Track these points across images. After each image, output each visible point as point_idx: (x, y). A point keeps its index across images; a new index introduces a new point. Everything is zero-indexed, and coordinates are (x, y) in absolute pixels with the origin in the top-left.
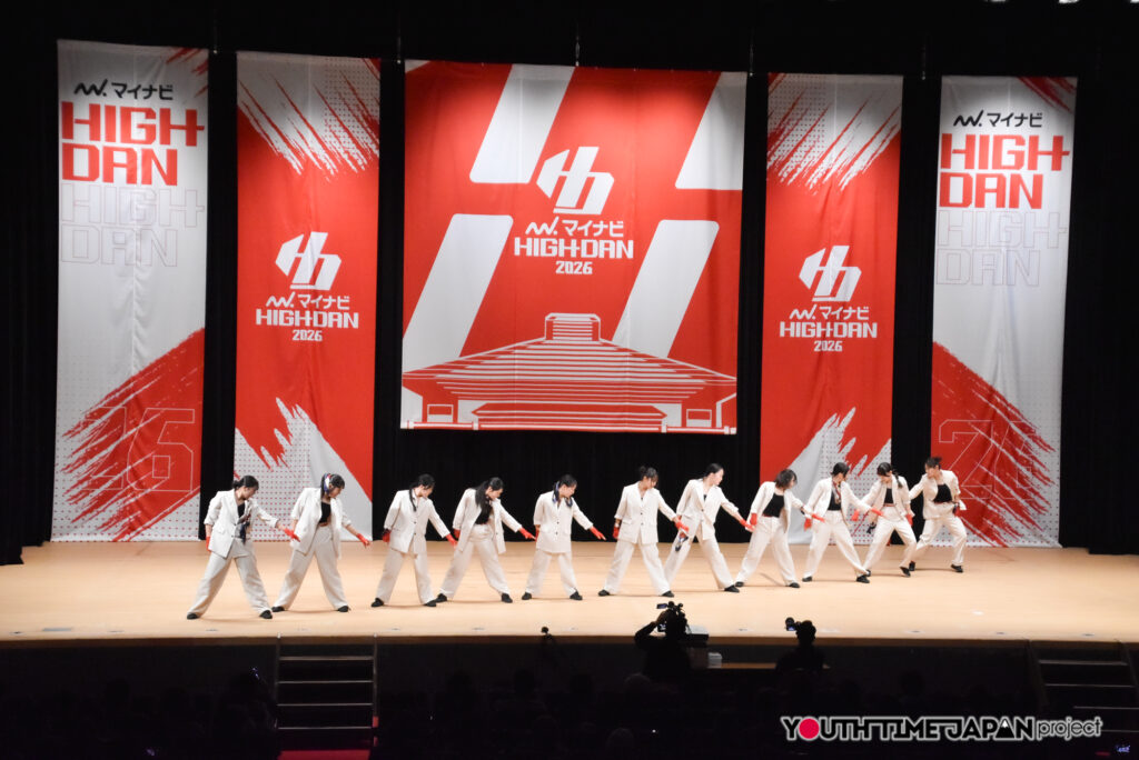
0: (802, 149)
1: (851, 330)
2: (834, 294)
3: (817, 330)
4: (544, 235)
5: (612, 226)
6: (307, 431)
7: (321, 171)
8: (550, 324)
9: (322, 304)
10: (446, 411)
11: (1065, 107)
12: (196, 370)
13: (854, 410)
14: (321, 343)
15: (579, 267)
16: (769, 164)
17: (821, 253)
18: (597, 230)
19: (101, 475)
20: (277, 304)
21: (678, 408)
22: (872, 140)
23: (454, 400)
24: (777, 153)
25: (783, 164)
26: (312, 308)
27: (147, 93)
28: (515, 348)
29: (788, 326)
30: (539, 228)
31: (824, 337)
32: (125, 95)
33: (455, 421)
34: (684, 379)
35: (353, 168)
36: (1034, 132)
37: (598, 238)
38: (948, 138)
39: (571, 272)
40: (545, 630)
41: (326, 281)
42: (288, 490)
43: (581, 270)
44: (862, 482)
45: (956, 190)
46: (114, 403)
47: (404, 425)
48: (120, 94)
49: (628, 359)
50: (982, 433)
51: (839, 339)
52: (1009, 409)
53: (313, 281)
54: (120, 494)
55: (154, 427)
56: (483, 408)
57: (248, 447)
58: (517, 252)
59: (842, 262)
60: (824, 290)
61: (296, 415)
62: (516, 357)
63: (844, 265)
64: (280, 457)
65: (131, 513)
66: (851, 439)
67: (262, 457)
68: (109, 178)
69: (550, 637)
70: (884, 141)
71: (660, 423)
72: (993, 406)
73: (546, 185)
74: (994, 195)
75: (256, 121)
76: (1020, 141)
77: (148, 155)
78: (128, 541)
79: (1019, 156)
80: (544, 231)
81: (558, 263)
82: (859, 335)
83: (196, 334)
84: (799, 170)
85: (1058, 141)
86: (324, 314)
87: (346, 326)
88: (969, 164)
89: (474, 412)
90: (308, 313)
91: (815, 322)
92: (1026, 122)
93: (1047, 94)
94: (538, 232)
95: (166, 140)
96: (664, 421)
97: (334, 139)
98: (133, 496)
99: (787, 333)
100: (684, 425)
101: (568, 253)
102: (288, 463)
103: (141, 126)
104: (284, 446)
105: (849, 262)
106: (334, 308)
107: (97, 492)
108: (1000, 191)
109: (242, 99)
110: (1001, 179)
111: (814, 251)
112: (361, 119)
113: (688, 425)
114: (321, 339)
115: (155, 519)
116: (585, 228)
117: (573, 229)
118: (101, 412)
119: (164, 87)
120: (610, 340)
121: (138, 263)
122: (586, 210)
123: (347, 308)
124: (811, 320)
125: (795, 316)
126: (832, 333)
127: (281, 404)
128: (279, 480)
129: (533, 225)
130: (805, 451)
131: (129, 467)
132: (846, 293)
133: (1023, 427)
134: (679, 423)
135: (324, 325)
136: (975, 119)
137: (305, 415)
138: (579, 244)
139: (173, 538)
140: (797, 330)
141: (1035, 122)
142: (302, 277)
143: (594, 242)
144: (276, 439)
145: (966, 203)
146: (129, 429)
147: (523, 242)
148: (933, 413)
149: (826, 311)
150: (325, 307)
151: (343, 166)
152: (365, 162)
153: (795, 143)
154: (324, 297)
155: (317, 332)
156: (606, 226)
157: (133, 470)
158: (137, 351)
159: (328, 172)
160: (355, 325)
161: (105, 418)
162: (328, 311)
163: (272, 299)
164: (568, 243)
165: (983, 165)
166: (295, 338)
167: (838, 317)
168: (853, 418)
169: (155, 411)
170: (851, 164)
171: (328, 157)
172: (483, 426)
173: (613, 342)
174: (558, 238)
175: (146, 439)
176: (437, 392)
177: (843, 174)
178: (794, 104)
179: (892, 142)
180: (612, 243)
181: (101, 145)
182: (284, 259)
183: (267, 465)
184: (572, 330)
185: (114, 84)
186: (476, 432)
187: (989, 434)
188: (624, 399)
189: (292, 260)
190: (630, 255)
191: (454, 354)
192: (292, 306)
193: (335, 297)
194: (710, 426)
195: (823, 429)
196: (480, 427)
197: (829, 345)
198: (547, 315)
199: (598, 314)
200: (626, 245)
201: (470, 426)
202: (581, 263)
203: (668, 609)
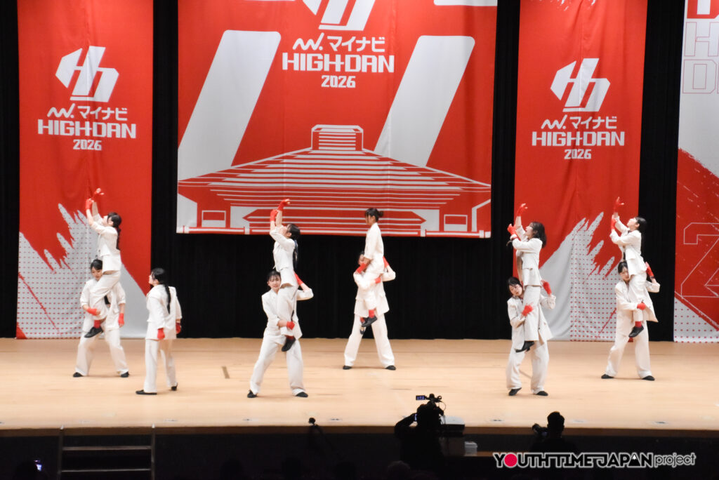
1: (600, 139)
2: (583, 105)
3: (568, 139)
4: (310, 50)
5: (374, 42)
8: (316, 135)
9: (101, 115)
10: (219, 217)
13: (602, 214)
14: (100, 152)
15: (343, 82)
17: (572, 66)
18: (360, 45)
20: (58, 115)
21: (436, 213)
23: (227, 206)
26: (91, 119)
28: (283, 158)
29: (539, 135)
30: (305, 44)
31: (574, 146)
33: (228, 225)
34: (442, 186)
37: (361, 54)
39: (336, 86)
40: (312, 420)
41: (104, 93)
42: (70, 291)
43: (345, 84)
44: (609, 282)
45: (703, 2)
47: (179, 230)
49: (389, 167)
51: (588, 147)
53: (92, 93)
56: (252, 214)
57: (32, 250)
58: (285, 67)
59: (591, 75)
60: (574, 101)
61: (77, 220)
62: (285, 166)
63: (593, 77)
64: (63, 259)
66: (599, 241)
67: (45, 259)
69: (317, 427)
71: (419, 227)
80: (310, 47)
81: (323, 77)
82: (607, 144)
86: (103, 125)
87: (124, 136)
89: (246, 218)
90: (87, 123)
91: (566, 131)
94: (305, 48)
96: (422, 225)
99: (539, 142)
100: (442, 229)
101: (332, 67)
102: (70, 265)
104: (66, 249)
105: (598, 74)
106: (112, 119)
111: (565, 63)
113: (445, 229)
114: (100, 149)
116: (349, 43)
117: (338, 44)
120: (373, 150)
122: (349, 27)
123: (125, 119)
124: (561, 130)
125: (547, 126)
126: (581, 142)
127: (63, 210)
128: (62, 281)
129: (300, 41)
130: (555, 253)
132: (595, 104)
134: (438, 229)
135: (103, 135)
138: (343, 59)
140: (548, 140)
142: (82, 89)
143: (358, 57)
144: (58, 243)
145: (714, 13)
147: (291, 57)
148: (678, 216)
149: (576, 121)
150: (104, 118)
154: (103, 109)
155: (97, 142)
156: (369, 42)
160: (133, 135)
162: (106, 122)
163: (53, 110)
164: (332, 58)
166: (75, 148)
167: (587, 127)
168: (601, 222)
172: (254, 231)
173: (377, 151)
174: (323, 53)
176: (211, 198)
180: (374, 58)
182: (64, 70)
183: (50, 267)
184: (336, 140)
186: (247, 236)
188: (386, 205)
189: (71, 73)
190: (391, 69)
191: (226, 164)
192: (72, 117)
193: (113, 109)
194: (466, 230)
195: (573, 232)
196: (251, 232)
197: (578, 154)
198: (313, 126)
199: (362, 127)
200: (388, 60)
201: (242, 231)
202: (345, 77)
203: (428, 401)
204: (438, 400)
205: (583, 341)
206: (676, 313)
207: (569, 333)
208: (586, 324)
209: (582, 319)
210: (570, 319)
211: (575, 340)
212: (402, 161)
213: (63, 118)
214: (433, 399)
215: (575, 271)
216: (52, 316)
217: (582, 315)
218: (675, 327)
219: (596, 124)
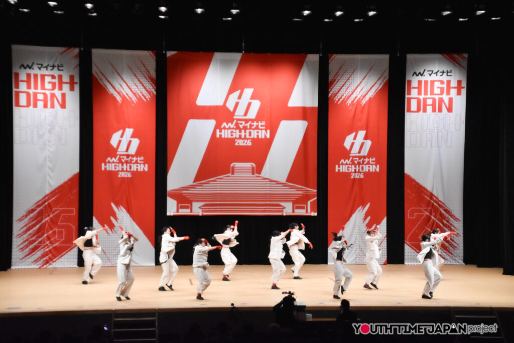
0: (344, 88)
1: (367, 168)
3: (352, 169)
4: (230, 128)
5: (260, 124)
6: (125, 217)
7: (130, 102)
8: (233, 168)
9: (131, 160)
10: (187, 207)
11: (462, 67)
12: (75, 191)
13: (369, 204)
14: (131, 178)
15: (246, 142)
16: (330, 95)
17: (353, 134)
18: (253, 125)
19: (33, 238)
20: (111, 161)
21: (291, 204)
22: (376, 83)
23: (191, 202)
24: (333, 90)
25: (336, 95)
26: (127, 162)
27: (52, 68)
28: (217, 179)
29: (339, 167)
30: (227, 125)
31: (355, 172)
32: (42, 69)
33: (191, 211)
34: (293, 191)
35: (144, 100)
36: (449, 78)
37: (254, 129)
38: (410, 82)
39: (242, 144)
40: (233, 304)
41: (133, 150)
43: (246, 143)
45: (414, 105)
46: (39, 206)
47: (168, 214)
48: (40, 69)
49: (268, 183)
50: (428, 214)
51: (362, 172)
52: (440, 203)
53: (127, 150)
54: (42, 247)
55: (57, 216)
56: (204, 206)
57: (99, 225)
60: (355, 151)
61: (120, 210)
62: (218, 182)
63: (364, 139)
64: (114, 229)
65: (47, 255)
66: (368, 217)
68: (35, 106)
69: (235, 308)
70: (381, 84)
71: (282, 211)
72: (432, 202)
73: (230, 106)
74: (431, 107)
75: (101, 79)
76: (442, 82)
77: (53, 96)
78: (46, 268)
79: (442, 89)
80: (230, 127)
81: (236, 140)
82: (371, 171)
83: (75, 175)
84: (343, 97)
85: (459, 82)
86: (132, 165)
87: (142, 170)
88: (419, 93)
89: (200, 208)
90: (125, 164)
91: (351, 165)
92: (445, 74)
93: (455, 62)
94: (227, 127)
95: (60, 88)
96: (284, 210)
97: (135, 87)
98: (48, 248)
99: (339, 170)
100: (293, 212)
101: (240, 136)
102: (117, 232)
103: (49, 83)
104: (115, 224)
105: (366, 138)
106: (137, 162)
107: (32, 246)
108: (434, 105)
109: (95, 70)
110: (434, 100)
111: (350, 133)
112: (147, 77)
113: (295, 212)
114: (131, 176)
115: (58, 258)
116: (248, 125)
117: (242, 125)
118: (33, 211)
119: (60, 65)
120: (260, 173)
121: (49, 144)
122: (248, 117)
123: (143, 162)
124: (349, 164)
125: (342, 163)
126: (359, 170)
127: (113, 205)
128: (113, 239)
129: (225, 124)
130: (348, 222)
131: (46, 235)
132: (365, 152)
133: (446, 211)
134: (291, 212)
135: (132, 170)
136: (422, 73)
137: (124, 210)
138: (245, 132)
139: (66, 266)
140: (343, 169)
141: (449, 74)
142: (122, 149)
143: (252, 131)
144: (111, 221)
145: (418, 110)
146: (46, 218)
147: (220, 131)
148: (406, 205)
149: (356, 160)
151: (139, 99)
152: (150, 97)
153: (341, 85)
154: (132, 157)
155: (130, 173)
156: (257, 124)
157: (47, 236)
158: (49, 182)
159: (133, 102)
160: (146, 169)
161: (35, 213)
162: (134, 163)
163: (109, 159)
164: (240, 132)
165: (426, 93)
166: (119, 176)
167: (361, 163)
168: (369, 208)
169: (57, 210)
170: (366, 94)
171: (133, 95)
172: (204, 214)
173: (261, 175)
174: (236, 129)
175: (54, 222)
176: (183, 199)
177: (363, 99)
178: (340, 68)
179: (384, 84)
180: (260, 131)
181: (31, 91)
182: (114, 141)
183: (107, 232)
184: (242, 170)
185: (37, 64)
186: (200, 216)
187: (431, 214)
188: (266, 201)
189: (118, 141)
190: (268, 136)
191: (190, 181)
192: (118, 161)
193: (137, 157)
194: (305, 212)
195: (356, 213)
196: (202, 214)
197: (358, 175)
198: (232, 163)
199: (254, 163)
200: (266, 132)
201: (198, 214)
202: (246, 140)
203: (288, 294)
204: (293, 294)
205: (362, 265)
206: (405, 251)
207: (355, 261)
209: (361, 254)
210: (355, 254)
211: (358, 264)
212: (274, 179)
213: (113, 162)
214: (291, 294)
215: (357, 231)
216: (108, 256)
218: (405, 257)
219: (365, 161)
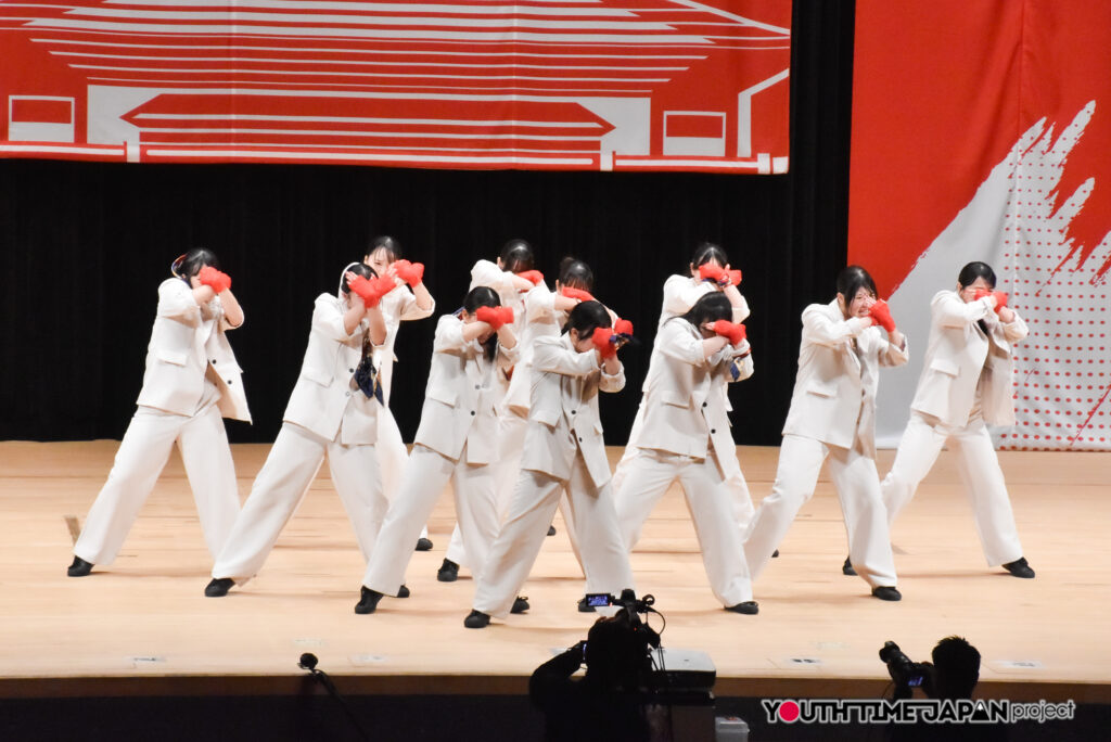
10: (57, 114)
13: (1091, 106)
21: (642, 106)
23: (77, 85)
33: (81, 137)
34: (657, 34)
40: (308, 660)
56: (147, 108)
66: (1082, 181)
69: (322, 678)
71: (596, 145)
89: (129, 117)
96: (604, 140)
100: (656, 149)
113: (666, 152)
130: (962, 213)
134: (647, 152)
168: (1089, 129)
172: (151, 153)
176: (33, 63)
188: (505, 86)
194: (722, 153)
195: (1010, 157)
196: (143, 154)
201: (120, 152)
203: (619, 608)
204: (645, 605)
205: (1036, 450)
208: (1043, 405)
209: (1032, 392)
211: (1014, 448)
214: (632, 604)
215: (1016, 262)
217: (1032, 379)
